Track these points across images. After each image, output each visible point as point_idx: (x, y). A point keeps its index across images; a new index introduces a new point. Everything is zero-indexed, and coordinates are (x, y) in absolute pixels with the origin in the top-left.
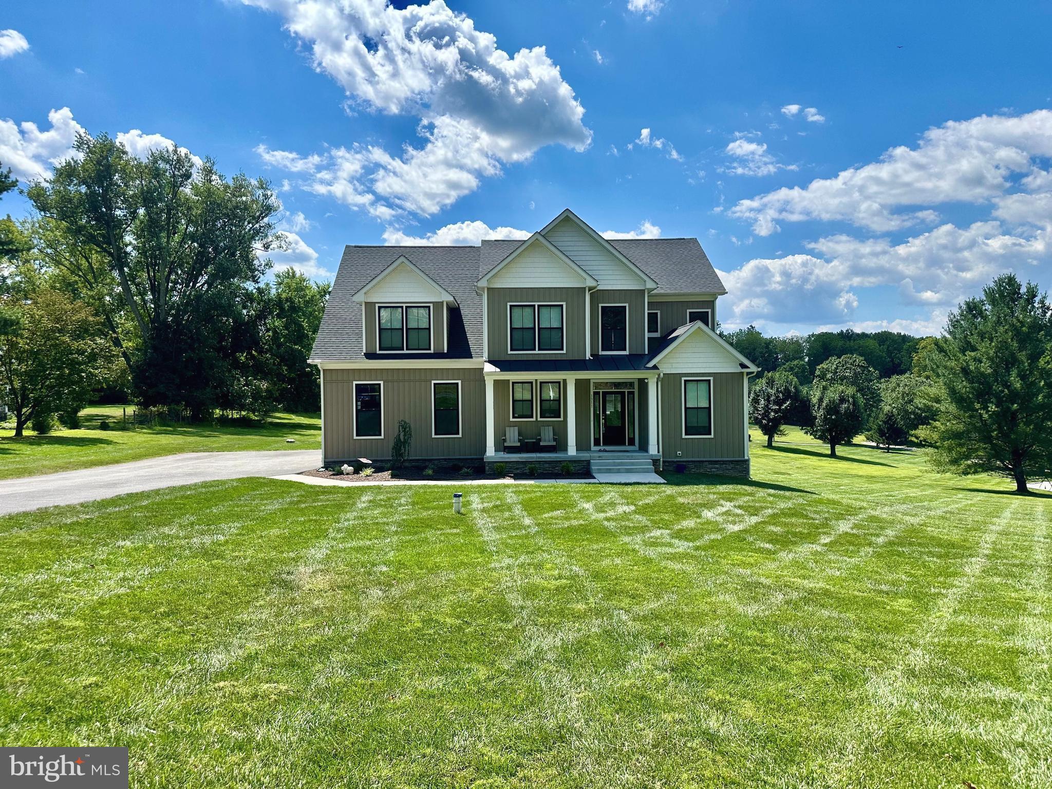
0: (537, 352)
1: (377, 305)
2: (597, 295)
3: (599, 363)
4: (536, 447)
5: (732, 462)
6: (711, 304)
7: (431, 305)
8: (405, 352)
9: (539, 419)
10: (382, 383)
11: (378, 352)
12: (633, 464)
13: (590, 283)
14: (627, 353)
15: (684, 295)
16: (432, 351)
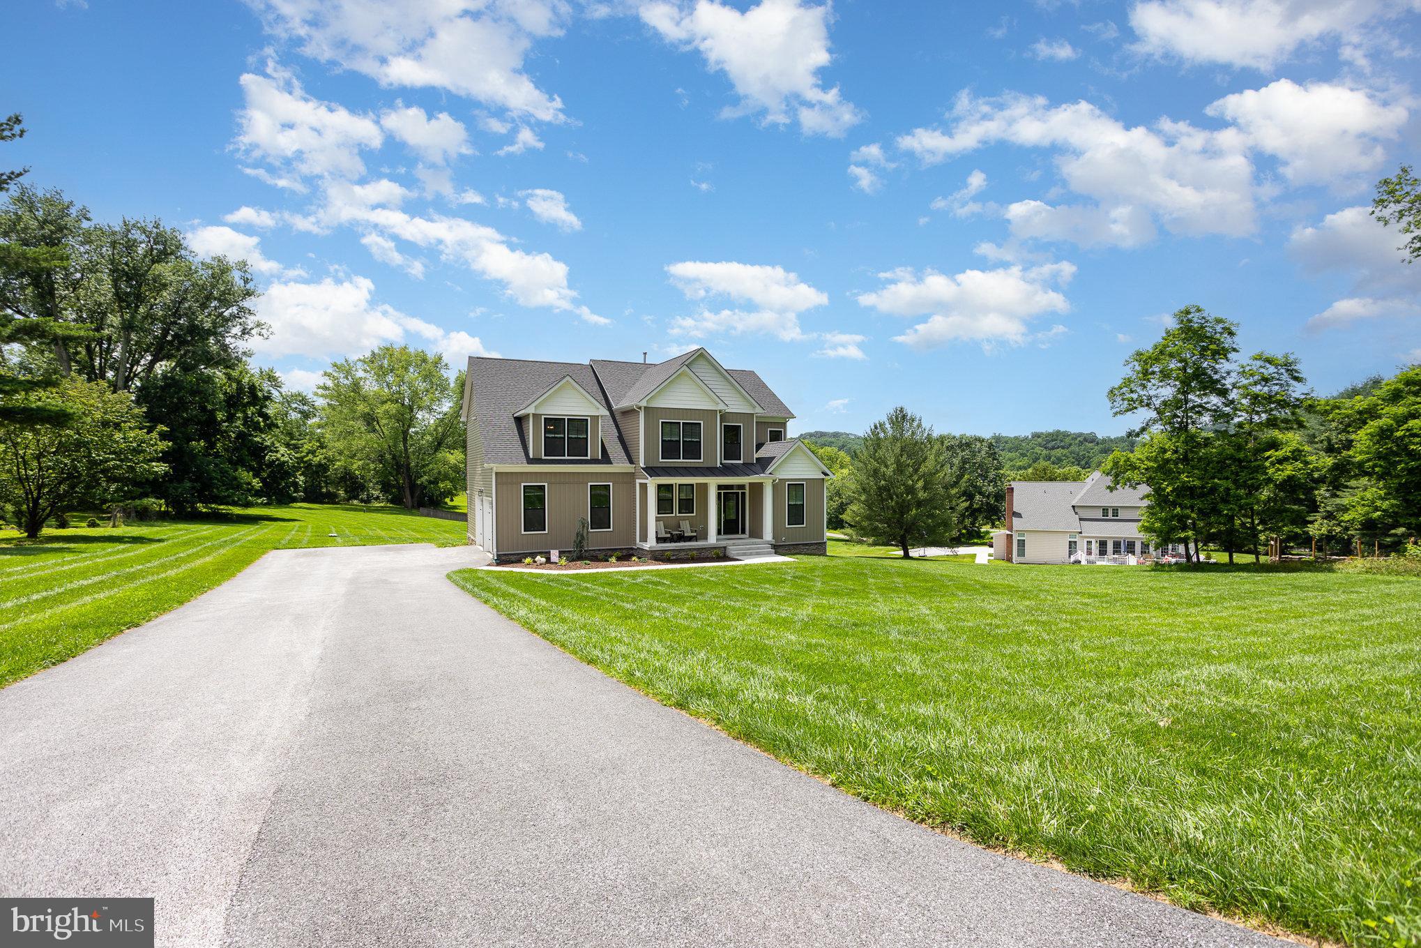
0: (681, 460)
1: (543, 417)
2: (724, 416)
3: (726, 470)
4: (681, 538)
5: (816, 544)
6: (784, 425)
7: (589, 419)
8: (566, 457)
9: (678, 515)
10: (546, 484)
11: (543, 457)
12: (758, 548)
13: (721, 407)
14: (741, 462)
15: (768, 417)
16: (589, 458)
